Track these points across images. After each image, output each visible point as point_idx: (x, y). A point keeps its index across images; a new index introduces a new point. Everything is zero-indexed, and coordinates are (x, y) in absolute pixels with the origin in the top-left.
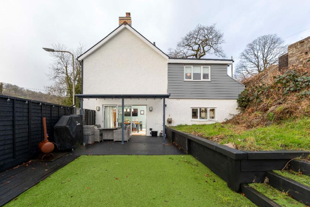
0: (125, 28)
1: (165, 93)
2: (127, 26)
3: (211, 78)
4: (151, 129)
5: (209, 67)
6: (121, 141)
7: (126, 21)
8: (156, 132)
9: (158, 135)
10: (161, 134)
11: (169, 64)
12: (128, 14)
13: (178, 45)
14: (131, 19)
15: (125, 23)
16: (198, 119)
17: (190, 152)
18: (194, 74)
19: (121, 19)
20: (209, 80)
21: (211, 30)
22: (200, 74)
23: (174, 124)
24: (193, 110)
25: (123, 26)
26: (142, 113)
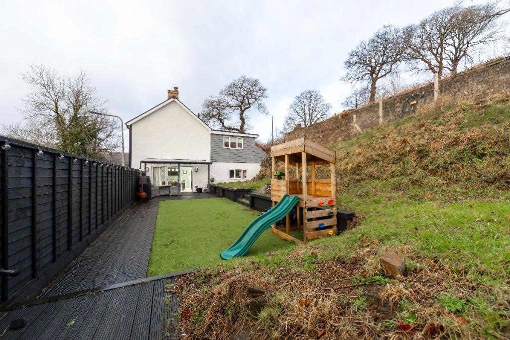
0: (174, 101)
1: (209, 160)
2: (176, 100)
3: (244, 147)
4: (197, 187)
5: (242, 138)
6: (177, 195)
7: (174, 94)
8: (201, 189)
9: (203, 191)
10: (205, 190)
11: (212, 134)
12: (176, 88)
13: (221, 93)
14: (178, 94)
15: (174, 97)
16: (235, 178)
17: (224, 196)
18: (231, 143)
19: (169, 92)
20: (242, 148)
21: (255, 83)
22: (235, 143)
23: (216, 182)
24: (230, 171)
25: (172, 100)
26: (185, 172)
